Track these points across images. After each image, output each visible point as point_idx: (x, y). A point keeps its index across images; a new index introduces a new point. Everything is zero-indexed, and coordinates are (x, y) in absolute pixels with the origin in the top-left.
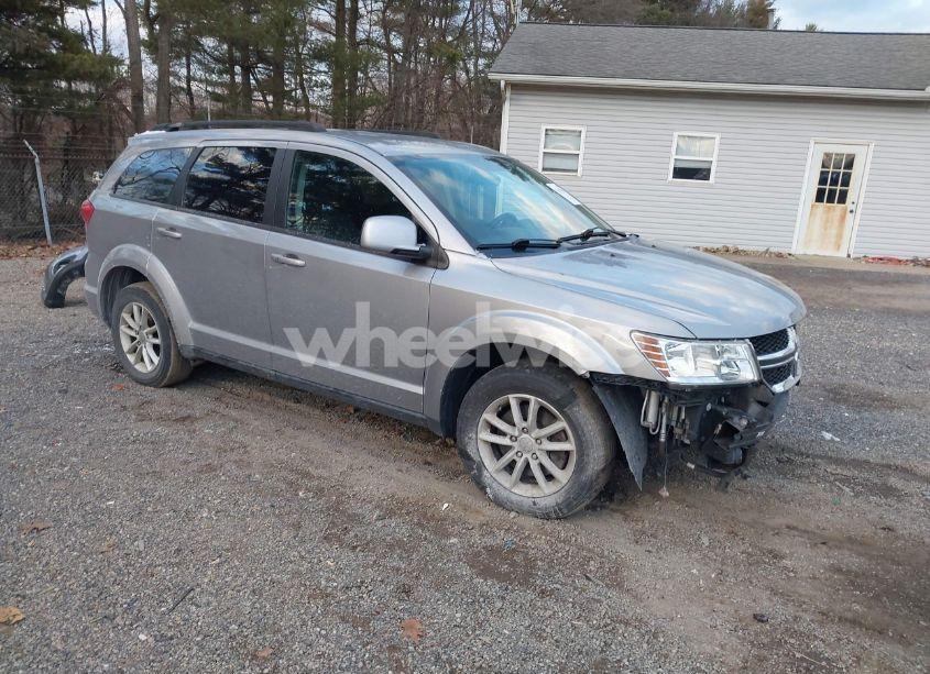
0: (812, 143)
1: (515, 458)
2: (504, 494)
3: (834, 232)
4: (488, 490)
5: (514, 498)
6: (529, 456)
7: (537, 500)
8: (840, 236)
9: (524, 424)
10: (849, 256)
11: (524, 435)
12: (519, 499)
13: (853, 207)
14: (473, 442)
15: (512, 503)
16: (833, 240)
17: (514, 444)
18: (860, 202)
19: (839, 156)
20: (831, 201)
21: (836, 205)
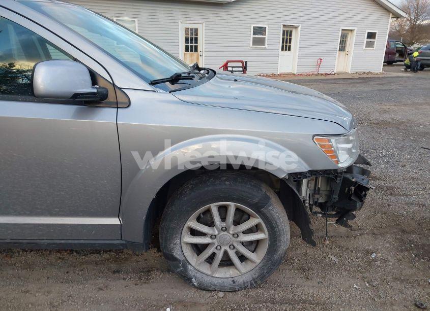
0: (180, 23)
1: (215, 251)
2: (207, 280)
4: (194, 280)
5: (216, 281)
6: (227, 248)
7: (235, 279)
9: (224, 225)
11: (223, 233)
12: (220, 281)
14: (178, 247)
15: (215, 285)
17: (215, 241)
18: (203, 51)
19: (192, 29)
20: (192, 51)
21: (194, 53)
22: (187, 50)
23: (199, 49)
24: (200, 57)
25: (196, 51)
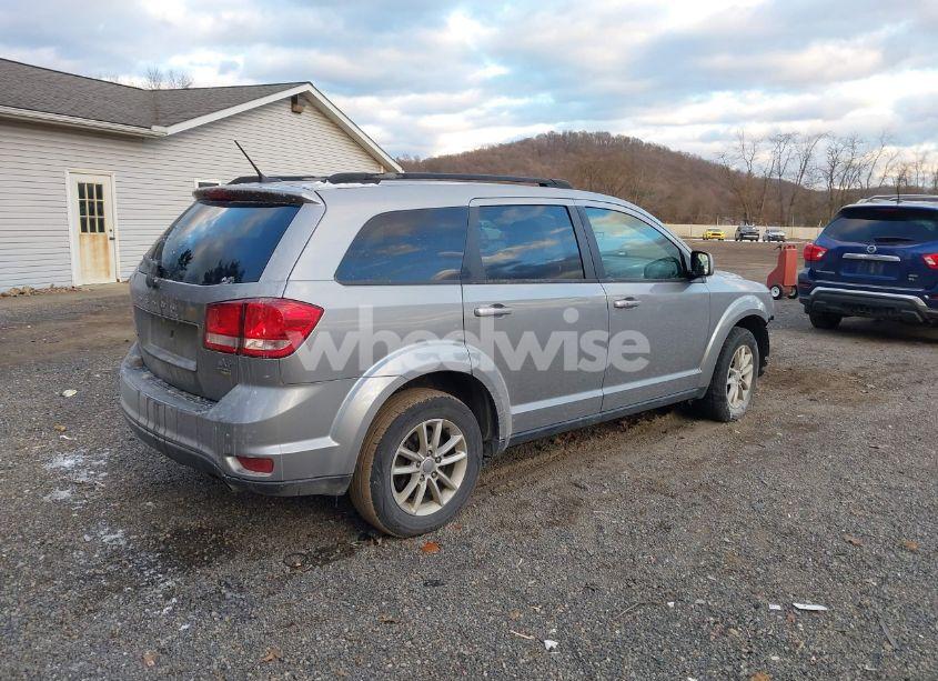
0: (67, 173)
3: (102, 260)
8: (107, 263)
10: (118, 281)
13: (110, 235)
16: (103, 268)
18: (116, 230)
19: (90, 187)
20: (93, 230)
21: (97, 233)
22: (84, 229)
23: (107, 226)
24: (110, 242)
25: (102, 229)
